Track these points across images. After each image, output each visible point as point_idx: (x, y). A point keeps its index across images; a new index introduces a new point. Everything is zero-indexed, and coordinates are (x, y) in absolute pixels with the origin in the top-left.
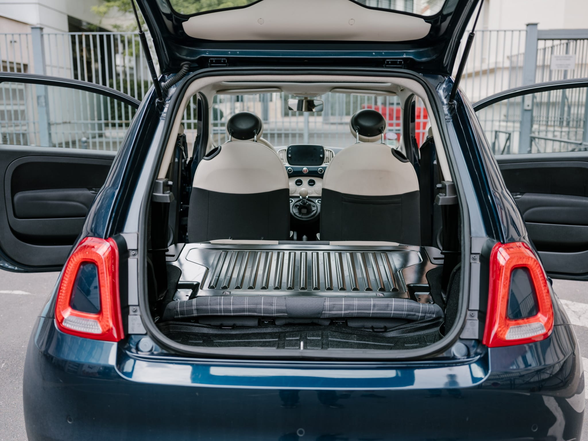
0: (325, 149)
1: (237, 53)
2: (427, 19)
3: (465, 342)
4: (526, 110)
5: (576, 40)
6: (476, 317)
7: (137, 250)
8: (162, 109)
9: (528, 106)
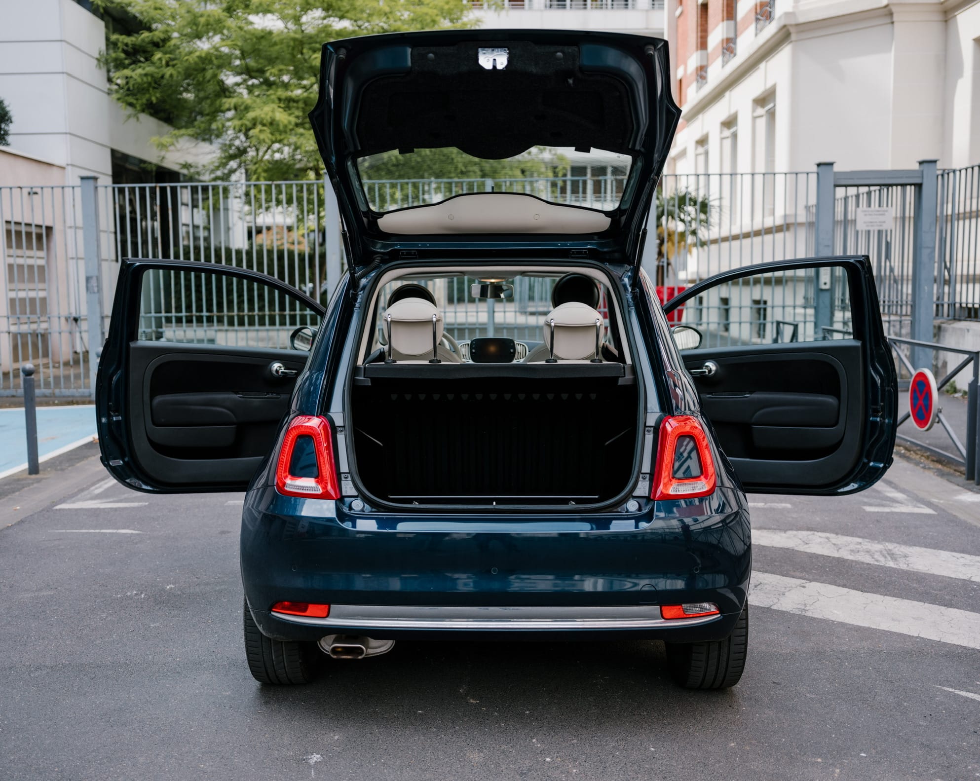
0: (516, 342)
1: (428, 245)
2: (607, 214)
3: (637, 499)
4: (822, 290)
5: (889, 186)
6: (647, 479)
7: (344, 427)
8: (356, 300)
9: (825, 284)
